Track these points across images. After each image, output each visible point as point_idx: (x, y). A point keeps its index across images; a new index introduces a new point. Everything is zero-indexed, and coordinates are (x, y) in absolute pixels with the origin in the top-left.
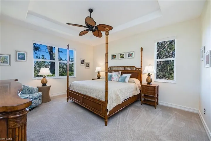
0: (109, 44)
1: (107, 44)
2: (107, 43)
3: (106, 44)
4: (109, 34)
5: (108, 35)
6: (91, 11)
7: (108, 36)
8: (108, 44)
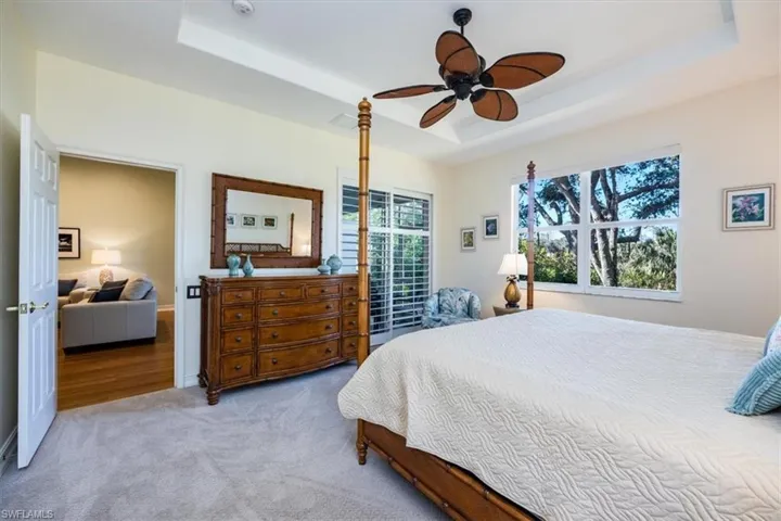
0: (370, 162)
1: (364, 162)
2: (364, 155)
3: (361, 159)
4: (372, 124)
5: (369, 125)
6: (462, 16)
7: (368, 130)
8: (367, 159)
